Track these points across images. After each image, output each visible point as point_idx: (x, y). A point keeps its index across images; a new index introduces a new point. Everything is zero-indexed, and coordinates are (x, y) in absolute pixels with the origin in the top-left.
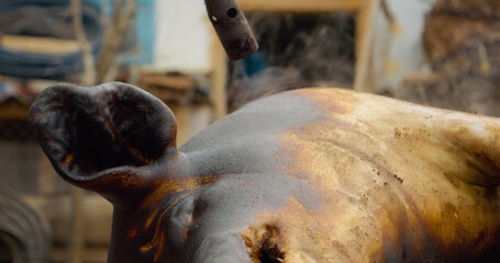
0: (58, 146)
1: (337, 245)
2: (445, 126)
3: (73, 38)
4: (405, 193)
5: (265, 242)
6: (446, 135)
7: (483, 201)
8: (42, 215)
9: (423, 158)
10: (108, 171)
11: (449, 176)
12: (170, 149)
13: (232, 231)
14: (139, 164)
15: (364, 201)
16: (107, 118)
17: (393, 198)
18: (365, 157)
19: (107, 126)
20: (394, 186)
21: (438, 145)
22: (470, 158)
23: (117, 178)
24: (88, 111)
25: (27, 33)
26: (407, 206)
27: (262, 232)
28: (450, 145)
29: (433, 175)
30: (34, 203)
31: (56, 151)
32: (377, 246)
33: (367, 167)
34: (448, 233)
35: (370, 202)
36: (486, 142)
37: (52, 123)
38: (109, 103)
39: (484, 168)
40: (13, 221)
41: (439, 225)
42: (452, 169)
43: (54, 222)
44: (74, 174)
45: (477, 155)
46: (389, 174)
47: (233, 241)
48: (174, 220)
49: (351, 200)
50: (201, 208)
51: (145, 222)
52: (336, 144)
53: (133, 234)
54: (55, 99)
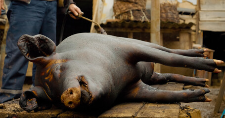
10: (38, 58)
16: (37, 44)
19: (37, 46)
37: (23, 45)
38: (38, 40)
48: (56, 71)
50: (63, 69)
51: (46, 71)
53: (43, 74)
54: (24, 38)
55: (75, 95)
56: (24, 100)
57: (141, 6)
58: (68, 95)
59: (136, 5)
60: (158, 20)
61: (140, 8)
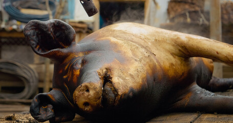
0: (34, 42)
1: (131, 75)
2: (172, 37)
3: (46, 10)
4: (156, 59)
5: (106, 74)
6: (172, 40)
7: (183, 62)
8: (35, 70)
9: (163, 48)
10: (52, 51)
11: (173, 54)
12: (73, 43)
13: (94, 70)
14: (62, 48)
15: (140, 61)
16: (52, 32)
17: (151, 60)
18: (143, 47)
19: (51, 35)
20: (152, 57)
21: (170, 44)
22: (180, 48)
23: (55, 53)
24: (45, 30)
25: (29, 8)
26: (157, 64)
27: (105, 70)
28: (174, 43)
29: (167, 54)
30: (32, 66)
31: (33, 44)
32: (144, 76)
33: (143, 50)
34: (171, 73)
35: (142, 61)
36: (185, 42)
37: (32, 34)
38: (52, 27)
39: (184, 52)
40: (25, 73)
41: (168, 70)
42: (173, 52)
43: (39, 73)
44: (40, 52)
45: (182, 47)
46: (151, 53)
47: (94, 73)
48: (75, 66)
49: (136, 60)
50: (84, 62)
51: (65, 67)
52: (132, 41)
53: (61, 72)
54: (33, 26)
55: (92, 93)
56: (36, 107)
57: (198, 6)
58: (81, 93)
59: (192, 6)
60: (218, 21)
61: (197, 9)
